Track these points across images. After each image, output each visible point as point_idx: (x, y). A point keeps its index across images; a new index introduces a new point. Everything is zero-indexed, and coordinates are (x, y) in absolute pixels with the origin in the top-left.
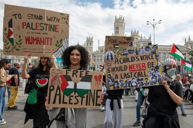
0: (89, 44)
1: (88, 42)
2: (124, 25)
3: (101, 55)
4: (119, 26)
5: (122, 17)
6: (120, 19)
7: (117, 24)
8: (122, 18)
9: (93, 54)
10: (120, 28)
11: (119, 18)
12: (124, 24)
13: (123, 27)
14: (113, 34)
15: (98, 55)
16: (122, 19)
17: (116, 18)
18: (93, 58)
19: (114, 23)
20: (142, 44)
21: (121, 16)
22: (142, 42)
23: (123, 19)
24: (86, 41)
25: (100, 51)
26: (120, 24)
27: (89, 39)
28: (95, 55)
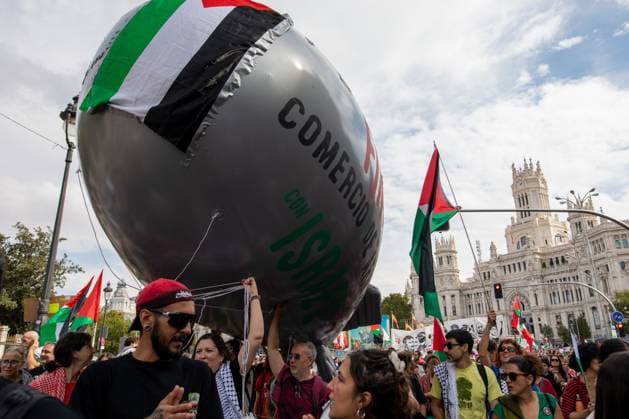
0: (445, 260)
1: (440, 255)
2: (542, 185)
3: (487, 289)
4: (530, 193)
5: (531, 164)
6: (528, 169)
7: (520, 188)
8: (532, 168)
9: (460, 291)
10: (531, 198)
11: (523, 169)
12: (544, 182)
13: (543, 192)
14: (512, 219)
15: (476, 291)
16: (535, 170)
17: (514, 169)
18: (461, 301)
19: (512, 187)
20: (611, 239)
21: (528, 163)
22: (610, 233)
23: (539, 170)
25: (482, 277)
26: (532, 185)
27: (443, 246)
28: (469, 292)
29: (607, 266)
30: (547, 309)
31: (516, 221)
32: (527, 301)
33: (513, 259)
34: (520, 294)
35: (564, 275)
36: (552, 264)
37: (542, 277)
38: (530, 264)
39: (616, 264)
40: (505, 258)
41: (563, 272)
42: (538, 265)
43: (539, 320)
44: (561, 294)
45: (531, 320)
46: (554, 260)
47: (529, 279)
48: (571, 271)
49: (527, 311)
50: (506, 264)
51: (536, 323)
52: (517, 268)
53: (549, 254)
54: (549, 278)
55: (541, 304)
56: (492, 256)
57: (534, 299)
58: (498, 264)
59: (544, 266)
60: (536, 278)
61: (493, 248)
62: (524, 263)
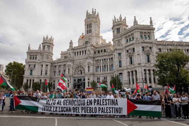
0: (46, 47)
1: (44, 45)
2: (98, 21)
3: (65, 63)
4: (93, 23)
5: (95, 11)
7: (89, 20)
9: (51, 64)
13: (98, 24)
14: (83, 34)
15: (59, 64)
16: (96, 14)
17: (87, 13)
18: (51, 69)
19: (85, 21)
20: (139, 33)
21: (94, 11)
22: (138, 30)
23: (98, 15)
24: (42, 44)
25: (64, 58)
26: (94, 19)
27: (47, 40)
28: (56, 65)
29: (134, 49)
30: (94, 74)
31: (84, 35)
32: (84, 70)
33: (80, 49)
34: (81, 66)
35: (105, 57)
36: (99, 52)
37: (94, 58)
38: (89, 51)
39: (140, 47)
40: (76, 48)
41: (104, 56)
42: (92, 52)
43: (89, 79)
44: (102, 67)
45: (84, 80)
46: (100, 51)
47: (87, 58)
48: (109, 55)
49: (83, 75)
50: (76, 51)
51: (86, 81)
52: (82, 53)
53: (99, 48)
54: (97, 59)
55: (91, 71)
56: (70, 47)
57: (88, 68)
58: (72, 51)
59: (95, 53)
60: (90, 58)
61: (71, 43)
62: (86, 51)
